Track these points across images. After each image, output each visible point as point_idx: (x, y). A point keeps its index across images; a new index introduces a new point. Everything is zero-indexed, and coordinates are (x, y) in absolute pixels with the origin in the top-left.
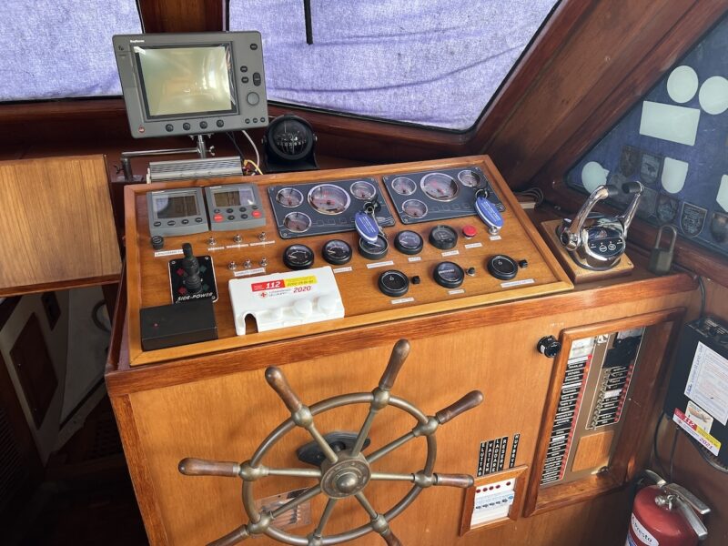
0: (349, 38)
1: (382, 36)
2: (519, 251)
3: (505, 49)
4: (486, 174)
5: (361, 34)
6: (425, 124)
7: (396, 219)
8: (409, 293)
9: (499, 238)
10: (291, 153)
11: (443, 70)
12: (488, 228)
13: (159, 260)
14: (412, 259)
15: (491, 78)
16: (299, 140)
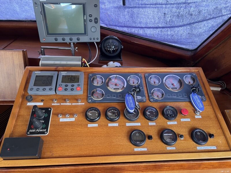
0: (142, 5)
1: (157, 4)
2: (210, 127)
3: (220, 15)
4: (199, 78)
5: (147, 3)
6: (173, 44)
7: (147, 98)
8: (145, 145)
9: (200, 117)
10: (110, 53)
11: (185, 23)
12: (195, 111)
13: (29, 107)
14: (151, 123)
15: (210, 28)
16: (114, 48)
